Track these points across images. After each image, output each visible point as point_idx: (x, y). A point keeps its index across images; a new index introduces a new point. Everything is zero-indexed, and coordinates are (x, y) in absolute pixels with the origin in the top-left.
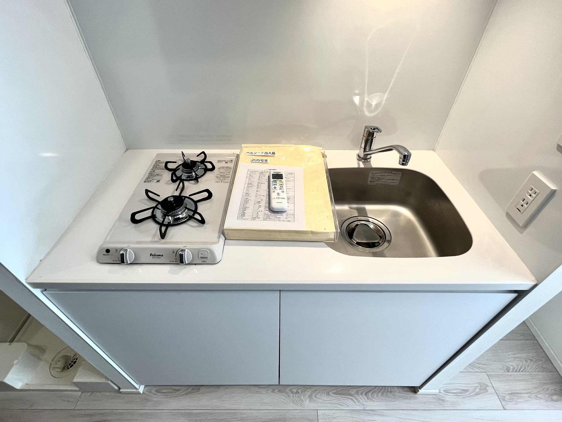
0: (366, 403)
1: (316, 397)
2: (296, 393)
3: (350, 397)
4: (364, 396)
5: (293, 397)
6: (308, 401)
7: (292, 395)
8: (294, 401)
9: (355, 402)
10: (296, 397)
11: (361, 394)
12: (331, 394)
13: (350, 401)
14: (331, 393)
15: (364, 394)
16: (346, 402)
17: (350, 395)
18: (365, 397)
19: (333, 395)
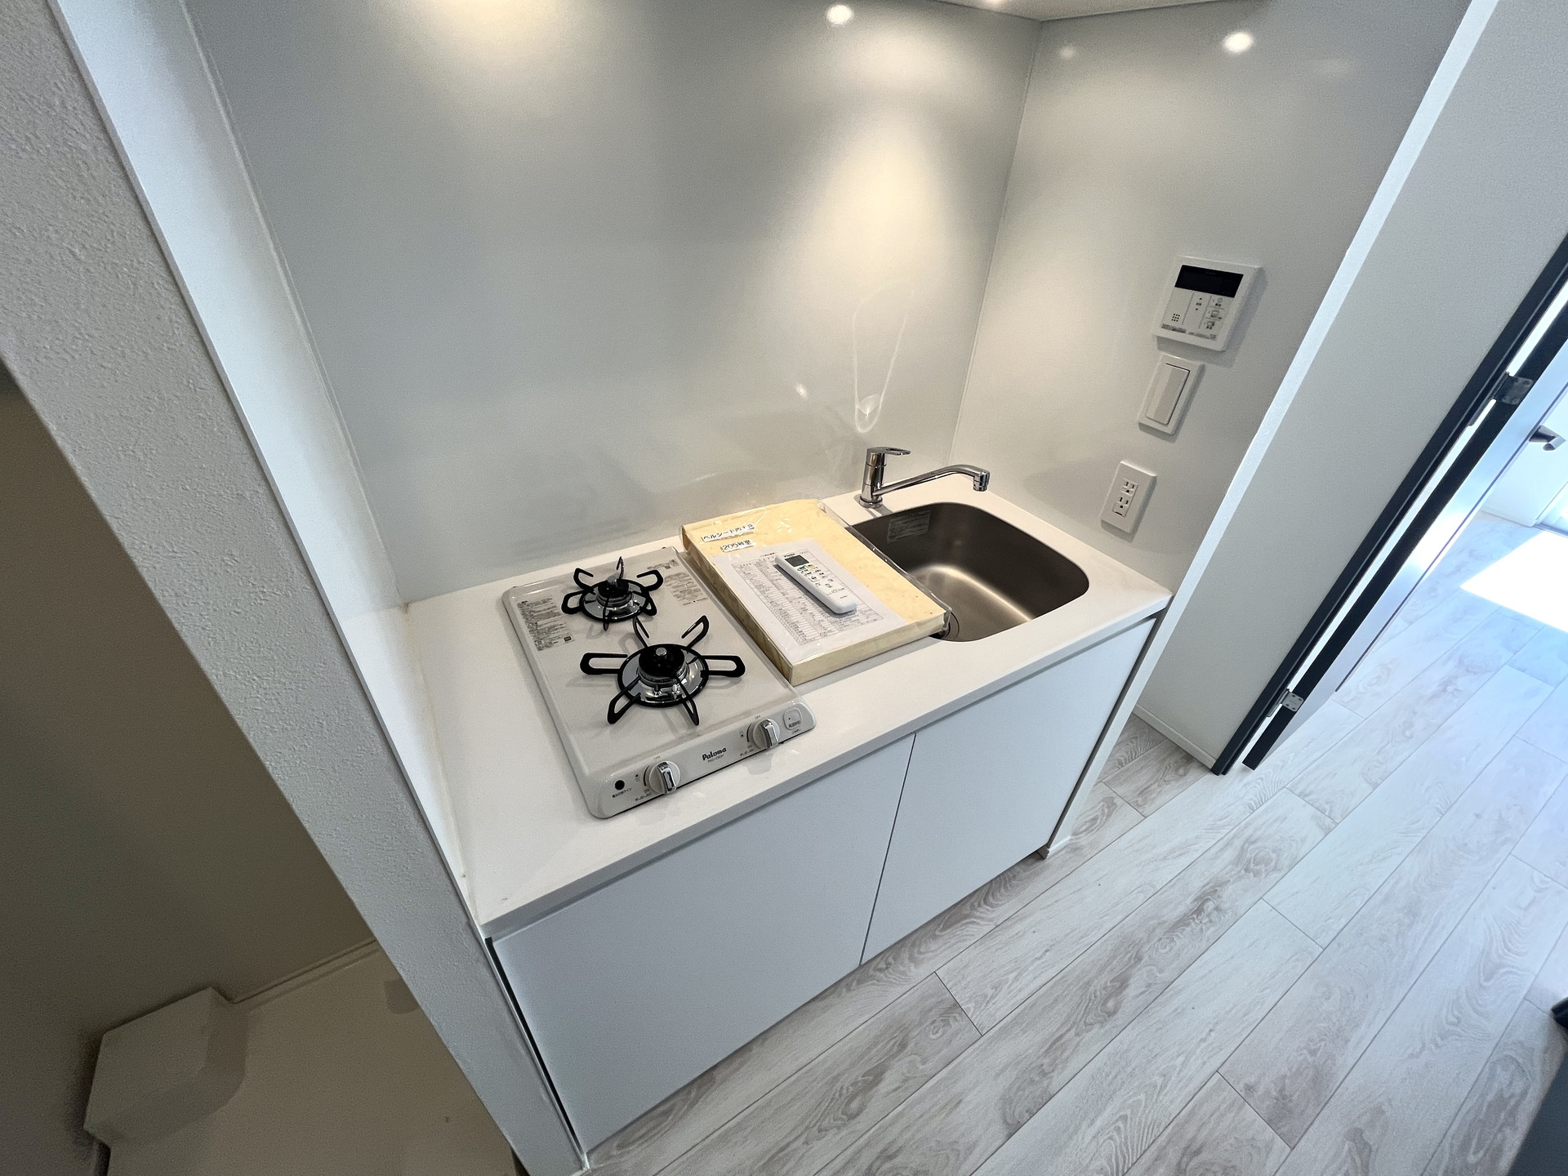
0: (993, 915)
1: (920, 953)
2: (887, 968)
3: (968, 920)
4: (985, 906)
5: (886, 976)
6: (913, 968)
7: (882, 975)
8: (890, 982)
9: (978, 924)
10: (890, 974)
11: (979, 905)
12: (939, 933)
13: (971, 926)
14: (937, 933)
15: (982, 902)
16: (968, 931)
17: (966, 917)
18: (987, 907)
19: (943, 933)
